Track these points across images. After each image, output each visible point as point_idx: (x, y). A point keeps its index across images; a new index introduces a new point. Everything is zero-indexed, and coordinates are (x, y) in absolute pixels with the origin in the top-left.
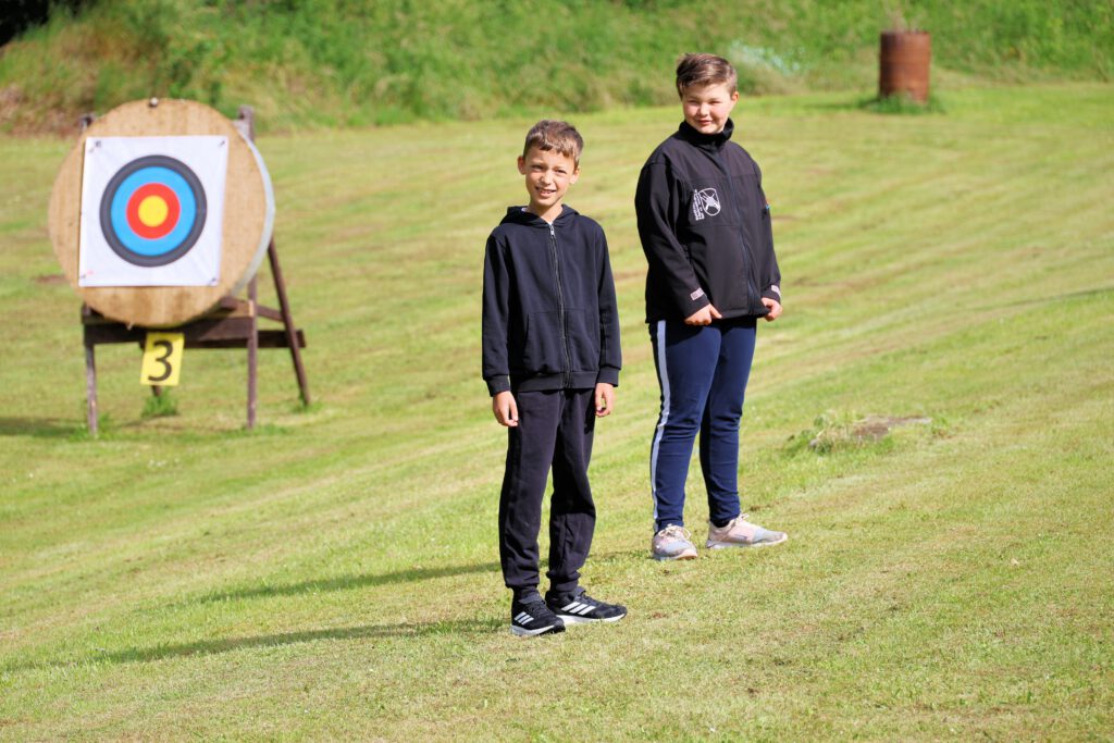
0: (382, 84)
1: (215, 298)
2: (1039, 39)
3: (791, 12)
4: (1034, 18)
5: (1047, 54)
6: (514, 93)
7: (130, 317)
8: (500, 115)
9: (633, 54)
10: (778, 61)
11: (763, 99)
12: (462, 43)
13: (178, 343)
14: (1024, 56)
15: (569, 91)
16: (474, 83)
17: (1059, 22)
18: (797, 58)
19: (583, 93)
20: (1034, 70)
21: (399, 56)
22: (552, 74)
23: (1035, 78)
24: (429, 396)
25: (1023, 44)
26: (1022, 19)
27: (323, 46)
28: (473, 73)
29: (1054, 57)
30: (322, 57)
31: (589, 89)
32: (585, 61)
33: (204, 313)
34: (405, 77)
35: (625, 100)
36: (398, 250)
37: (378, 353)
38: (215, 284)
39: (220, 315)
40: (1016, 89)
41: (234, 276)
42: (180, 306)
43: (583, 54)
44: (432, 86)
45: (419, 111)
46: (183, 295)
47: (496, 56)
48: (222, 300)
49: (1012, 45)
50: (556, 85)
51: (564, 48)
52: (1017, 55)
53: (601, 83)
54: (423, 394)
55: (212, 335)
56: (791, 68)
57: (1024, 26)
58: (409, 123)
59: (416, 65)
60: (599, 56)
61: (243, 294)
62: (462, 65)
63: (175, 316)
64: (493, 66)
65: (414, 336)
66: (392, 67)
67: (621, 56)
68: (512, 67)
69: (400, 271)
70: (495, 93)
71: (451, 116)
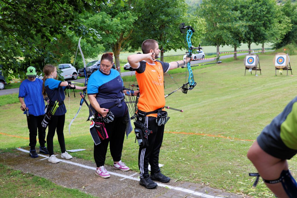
7: (279, 68)
13: (282, 70)
39: (285, 68)
41: (286, 65)
46: (283, 66)
63: (282, 68)
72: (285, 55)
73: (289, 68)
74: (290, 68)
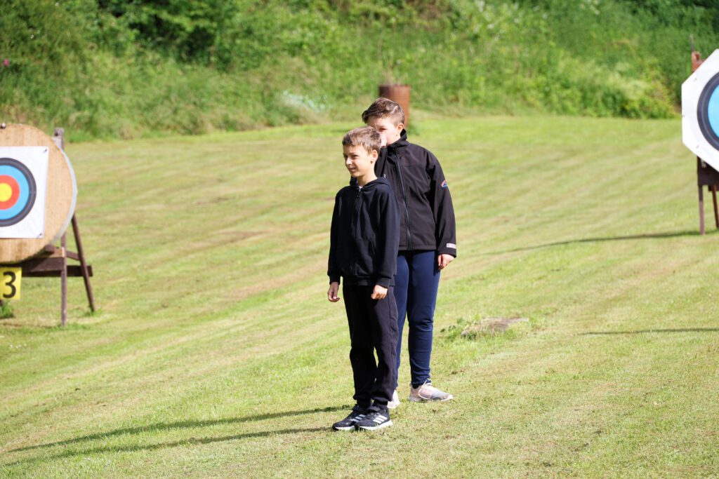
0: (73, 117)
1: (42, 246)
2: (470, 89)
3: (318, 74)
4: (467, 77)
5: (475, 99)
6: (152, 123)
8: (144, 136)
9: (224, 98)
10: (311, 103)
11: (305, 127)
12: (119, 93)
13: (18, 273)
14: (461, 100)
15: (186, 121)
16: (128, 117)
17: (483, 79)
18: (322, 101)
19: (195, 123)
20: (468, 109)
21: (82, 100)
22: (175, 112)
23: (468, 114)
24: (164, 307)
25: (461, 93)
26: (460, 77)
27: (36, 93)
28: (127, 110)
29: (480, 101)
30: (36, 101)
31: (199, 121)
32: (195, 104)
33: (35, 255)
34: (87, 113)
35: (219, 127)
36: (109, 218)
37: (120, 280)
38: (41, 237)
39: (44, 256)
40: (458, 120)
41: (53, 232)
42: (20, 251)
43: (193, 99)
44: (103, 119)
45: (95, 133)
46: (22, 243)
47: (140, 100)
48: (45, 248)
49: (453, 93)
50: (178, 118)
51: (182, 95)
52: (457, 100)
53: (206, 116)
54: (160, 305)
55: (39, 269)
56: (319, 108)
57: (462, 81)
58: (90, 141)
59: (93, 106)
60: (204, 100)
61: (58, 243)
62: (120, 106)
63: (17, 257)
64: (139, 106)
65: (138, 270)
66: (78, 106)
67: (218, 100)
68: (150, 107)
69: (115, 231)
70: (141, 123)
71: (115, 137)
72: (41, 143)
73: (69, 255)
74: (80, 256)
